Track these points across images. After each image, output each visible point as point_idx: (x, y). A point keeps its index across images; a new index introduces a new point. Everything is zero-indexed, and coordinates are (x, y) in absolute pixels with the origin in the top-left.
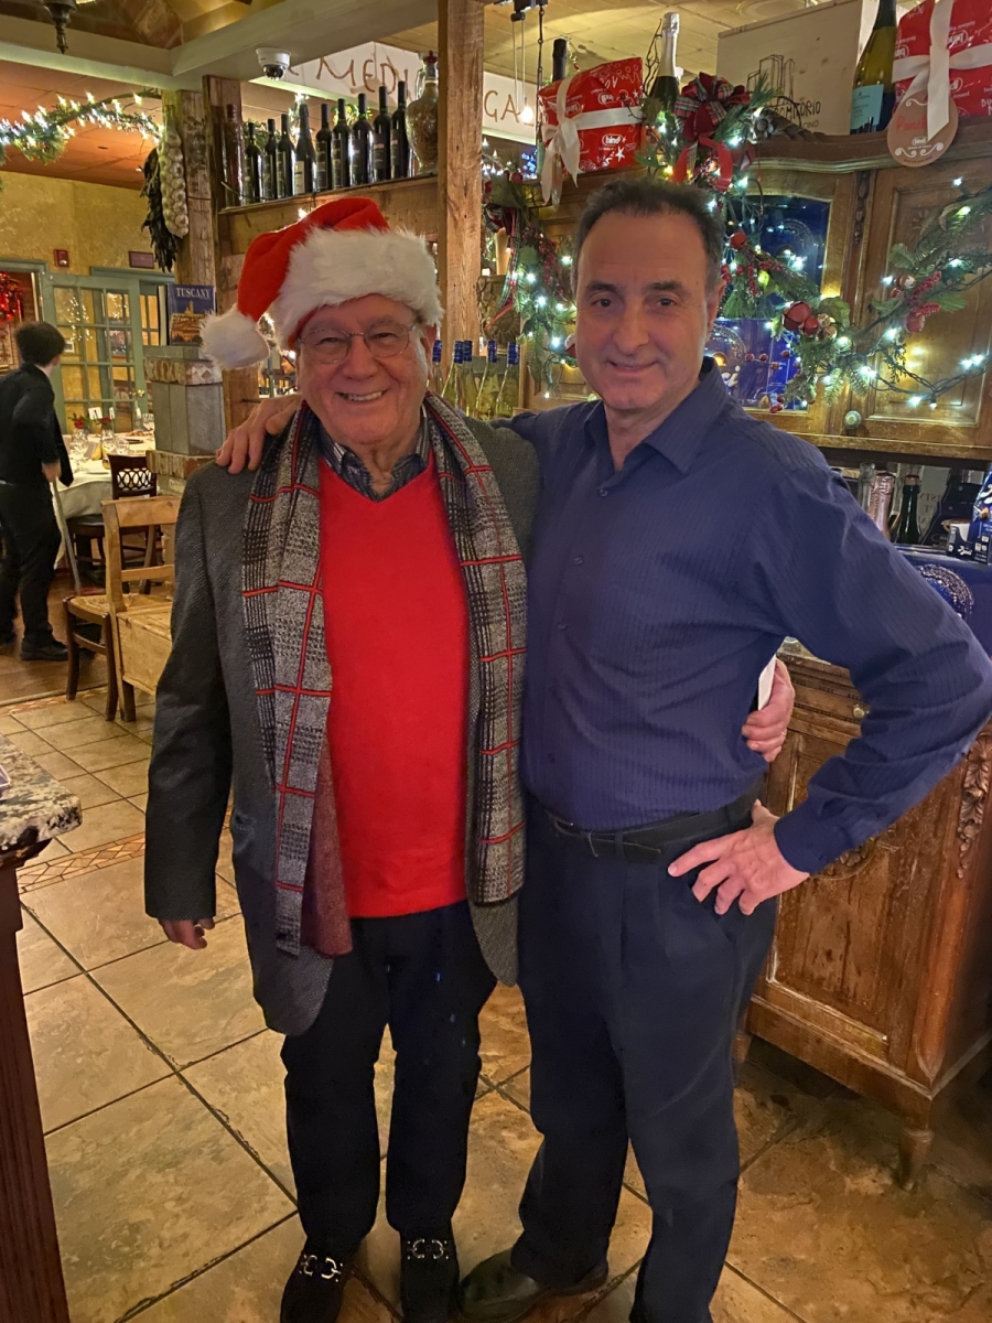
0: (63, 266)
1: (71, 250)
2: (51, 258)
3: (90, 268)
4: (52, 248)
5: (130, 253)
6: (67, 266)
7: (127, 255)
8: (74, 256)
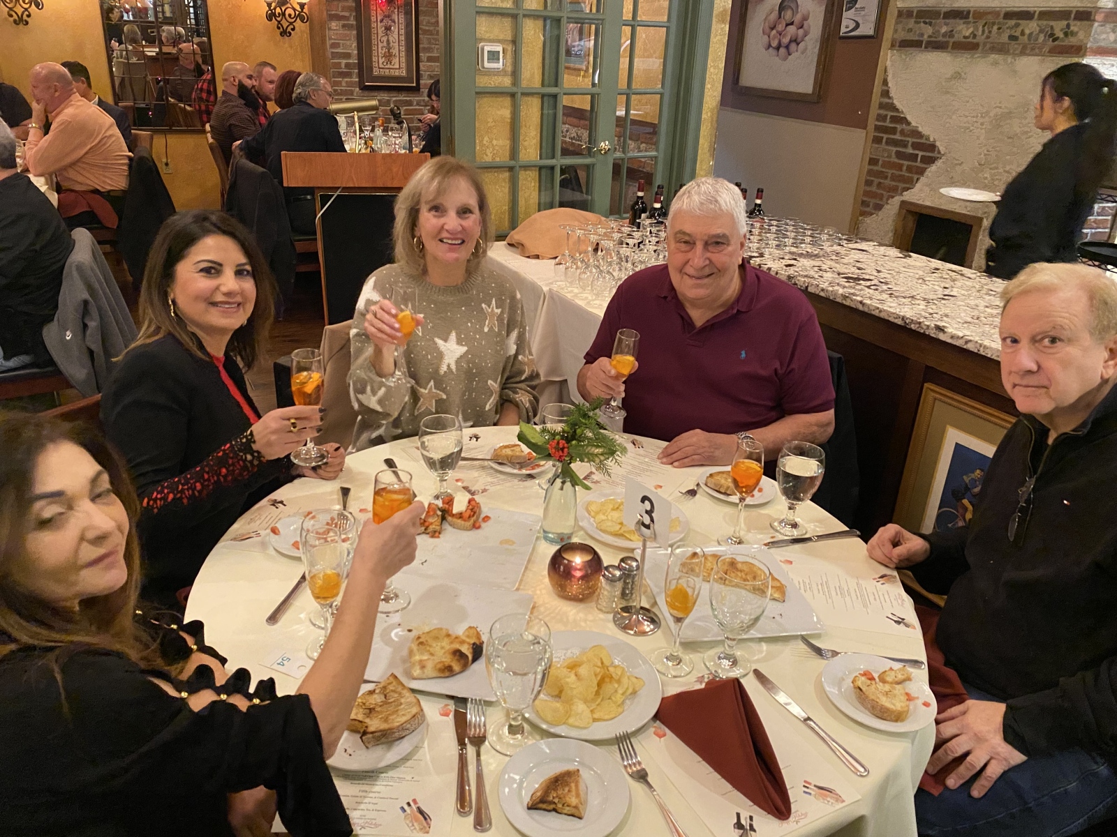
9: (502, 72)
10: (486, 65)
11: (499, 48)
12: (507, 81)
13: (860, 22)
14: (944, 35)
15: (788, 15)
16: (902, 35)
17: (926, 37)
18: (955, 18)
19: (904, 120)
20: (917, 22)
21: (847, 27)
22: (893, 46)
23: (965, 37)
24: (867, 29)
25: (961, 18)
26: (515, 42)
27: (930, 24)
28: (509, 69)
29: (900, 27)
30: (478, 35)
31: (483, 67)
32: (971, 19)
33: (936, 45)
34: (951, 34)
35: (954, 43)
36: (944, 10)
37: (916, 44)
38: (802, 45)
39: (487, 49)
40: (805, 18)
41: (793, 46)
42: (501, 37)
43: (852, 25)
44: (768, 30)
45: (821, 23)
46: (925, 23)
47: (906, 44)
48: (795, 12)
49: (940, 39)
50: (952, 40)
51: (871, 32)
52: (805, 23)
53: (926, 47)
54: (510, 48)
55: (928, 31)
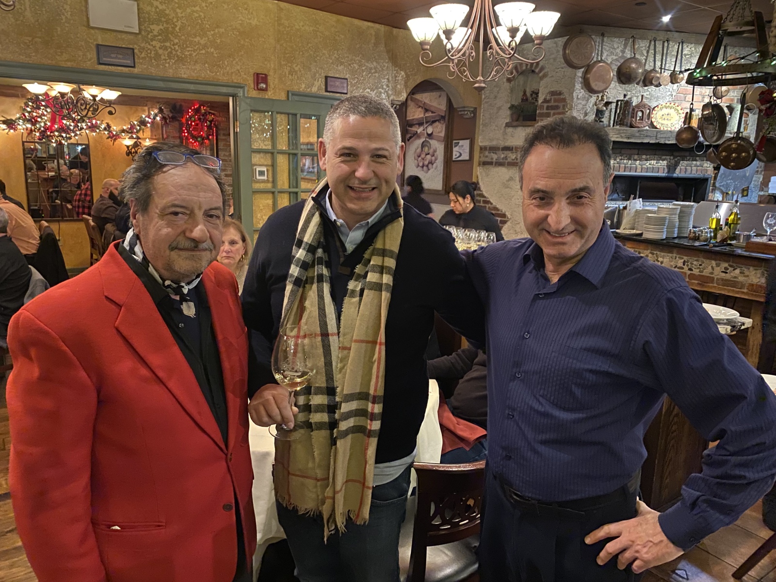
0: (262, 90)
1: (271, 73)
2: (251, 81)
3: (288, 91)
4: (252, 71)
5: (326, 77)
6: (266, 90)
7: (324, 80)
8: (272, 80)
9: (268, 181)
10: (258, 177)
11: (264, 169)
12: (269, 185)
13: (462, 152)
14: (503, 159)
15: (426, 149)
16: (483, 159)
17: (494, 160)
18: (506, 150)
19: (488, 202)
20: (489, 153)
21: (456, 155)
22: (479, 165)
23: (512, 160)
24: (466, 156)
25: (510, 150)
26: (273, 166)
27: (496, 154)
28: (271, 179)
29: (482, 155)
30: (253, 162)
31: (256, 178)
32: (514, 151)
33: (500, 164)
34: (506, 158)
35: (508, 163)
36: (501, 147)
37: (490, 163)
38: (435, 165)
39: (257, 170)
40: (435, 151)
41: (430, 166)
42: (266, 163)
43: (458, 155)
44: (416, 157)
45: (443, 153)
46: (493, 153)
47: (485, 163)
48: (429, 148)
49: (501, 161)
50: (507, 161)
51: (467, 158)
52: (435, 154)
53: (495, 165)
54: (270, 168)
55: (495, 157)
